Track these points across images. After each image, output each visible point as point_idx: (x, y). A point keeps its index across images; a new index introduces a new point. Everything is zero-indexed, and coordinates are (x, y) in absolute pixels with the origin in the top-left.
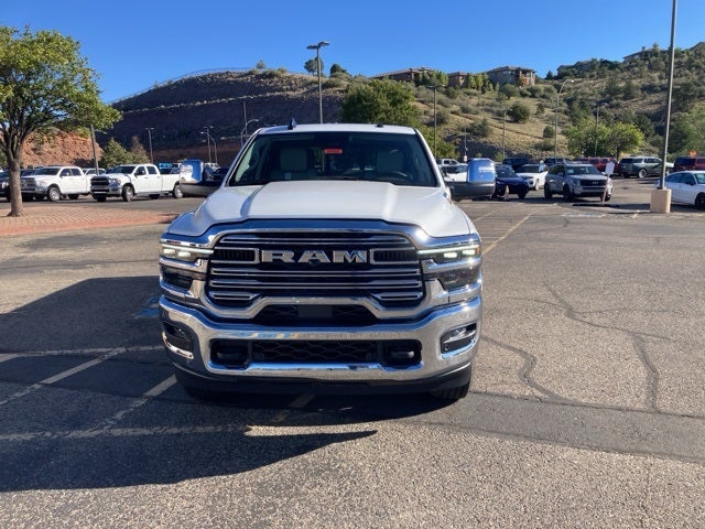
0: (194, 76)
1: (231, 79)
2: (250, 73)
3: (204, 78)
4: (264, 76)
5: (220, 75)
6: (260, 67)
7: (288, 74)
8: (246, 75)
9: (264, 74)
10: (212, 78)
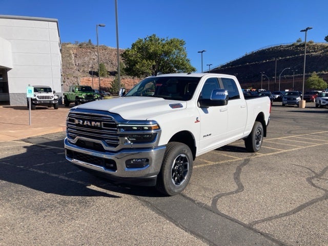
0: (264, 49)
1: (282, 49)
2: (293, 45)
3: (269, 49)
4: (300, 46)
5: (277, 47)
6: (298, 41)
7: (314, 44)
8: (290, 46)
9: (300, 45)
10: (273, 49)
